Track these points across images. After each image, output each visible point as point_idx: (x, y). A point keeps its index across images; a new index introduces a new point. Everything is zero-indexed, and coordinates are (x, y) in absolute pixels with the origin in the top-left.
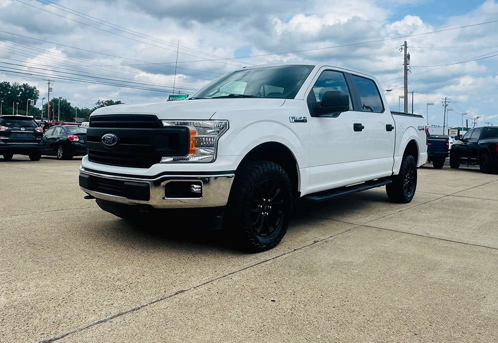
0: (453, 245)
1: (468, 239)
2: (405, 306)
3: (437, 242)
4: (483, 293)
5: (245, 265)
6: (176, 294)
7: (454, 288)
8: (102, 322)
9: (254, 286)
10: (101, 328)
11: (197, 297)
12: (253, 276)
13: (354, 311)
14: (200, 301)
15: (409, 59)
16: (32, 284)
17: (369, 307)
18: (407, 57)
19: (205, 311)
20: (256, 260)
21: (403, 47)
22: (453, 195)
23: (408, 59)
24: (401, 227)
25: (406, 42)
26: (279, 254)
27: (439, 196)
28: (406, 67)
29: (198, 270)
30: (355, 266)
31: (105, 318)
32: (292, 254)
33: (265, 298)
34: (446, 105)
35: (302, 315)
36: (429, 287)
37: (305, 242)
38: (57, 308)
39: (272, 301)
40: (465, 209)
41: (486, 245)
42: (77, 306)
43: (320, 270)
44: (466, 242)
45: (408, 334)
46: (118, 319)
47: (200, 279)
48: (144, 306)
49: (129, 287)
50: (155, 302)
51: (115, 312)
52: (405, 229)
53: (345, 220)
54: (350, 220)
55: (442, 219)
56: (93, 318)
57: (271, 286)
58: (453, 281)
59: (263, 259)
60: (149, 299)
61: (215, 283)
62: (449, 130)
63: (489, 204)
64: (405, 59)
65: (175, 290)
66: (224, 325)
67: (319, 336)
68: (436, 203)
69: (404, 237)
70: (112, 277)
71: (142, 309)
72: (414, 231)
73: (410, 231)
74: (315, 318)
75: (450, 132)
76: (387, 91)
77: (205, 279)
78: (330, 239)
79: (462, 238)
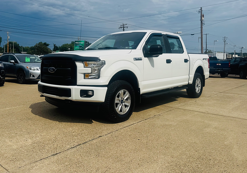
0: (218, 117)
1: (226, 114)
2: (194, 141)
3: (211, 115)
4: (227, 136)
5: (125, 126)
6: (99, 137)
7: (215, 134)
8: (72, 148)
9: (130, 134)
10: (73, 150)
11: (108, 138)
12: (129, 130)
13: (172, 143)
14: (109, 140)
16: (38, 135)
17: (178, 142)
19: (112, 144)
20: (129, 124)
21: (200, 11)
22: (224, 92)
23: (203, 17)
24: (195, 108)
26: (139, 121)
27: (216, 93)
28: (202, 22)
29: (106, 128)
30: (173, 126)
31: (73, 146)
32: (144, 121)
33: (135, 138)
34: (225, 41)
35: (151, 145)
36: (204, 134)
37: (150, 116)
38: (53, 143)
39: (138, 139)
40: (228, 100)
41: (234, 117)
42: (61, 142)
43: (157, 128)
44: (225, 115)
45: (193, 151)
46: (79, 147)
47: (107, 131)
48: (87, 142)
49: (79, 135)
50: (91, 140)
51: (76, 144)
52: (197, 109)
55: (216, 105)
56: (69, 147)
57: (137, 134)
58: (215, 132)
60: (88, 139)
61: (113, 133)
63: (241, 97)
64: (201, 17)
65: (98, 136)
66: (121, 148)
67: (158, 152)
68: (214, 97)
69: (196, 113)
70: (70, 131)
71: (87, 143)
72: (201, 110)
73: (199, 111)
74: (156, 146)
75: (227, 56)
76: (192, 35)
77: (109, 131)
78: (161, 114)
79: (223, 114)
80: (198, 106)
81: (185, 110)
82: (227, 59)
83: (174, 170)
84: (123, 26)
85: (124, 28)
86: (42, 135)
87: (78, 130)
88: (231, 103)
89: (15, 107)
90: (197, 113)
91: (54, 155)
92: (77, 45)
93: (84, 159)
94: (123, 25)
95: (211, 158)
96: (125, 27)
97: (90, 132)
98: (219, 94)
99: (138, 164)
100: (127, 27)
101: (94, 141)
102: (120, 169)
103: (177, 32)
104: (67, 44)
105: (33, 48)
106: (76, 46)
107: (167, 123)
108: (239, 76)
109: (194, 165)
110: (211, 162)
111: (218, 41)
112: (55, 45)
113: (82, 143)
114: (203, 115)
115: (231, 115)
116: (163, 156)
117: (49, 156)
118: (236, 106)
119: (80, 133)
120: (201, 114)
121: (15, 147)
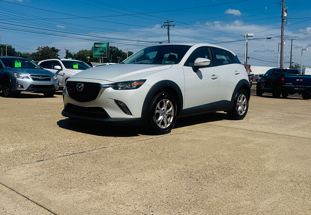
0: (269, 135)
3: (260, 133)
7: (253, 149)
21: (282, 3)
22: (295, 113)
23: (285, 13)
24: (242, 127)
28: (283, 19)
36: (239, 149)
39: (151, 151)
40: (295, 120)
52: (245, 127)
64: (283, 12)
65: (102, 147)
71: (85, 152)
72: (249, 128)
73: (246, 129)
76: (267, 38)
79: (277, 132)
80: (248, 125)
81: (227, 127)
83: (182, 175)
84: (168, 24)
87: (77, 142)
90: (242, 130)
91: (39, 161)
92: (97, 50)
93: (76, 164)
94: (168, 22)
95: (234, 168)
96: (170, 25)
98: (286, 115)
99: (141, 170)
101: (95, 151)
102: (117, 173)
103: (246, 34)
106: (95, 50)
111: (307, 49)
115: (288, 134)
117: (33, 161)
120: (247, 131)
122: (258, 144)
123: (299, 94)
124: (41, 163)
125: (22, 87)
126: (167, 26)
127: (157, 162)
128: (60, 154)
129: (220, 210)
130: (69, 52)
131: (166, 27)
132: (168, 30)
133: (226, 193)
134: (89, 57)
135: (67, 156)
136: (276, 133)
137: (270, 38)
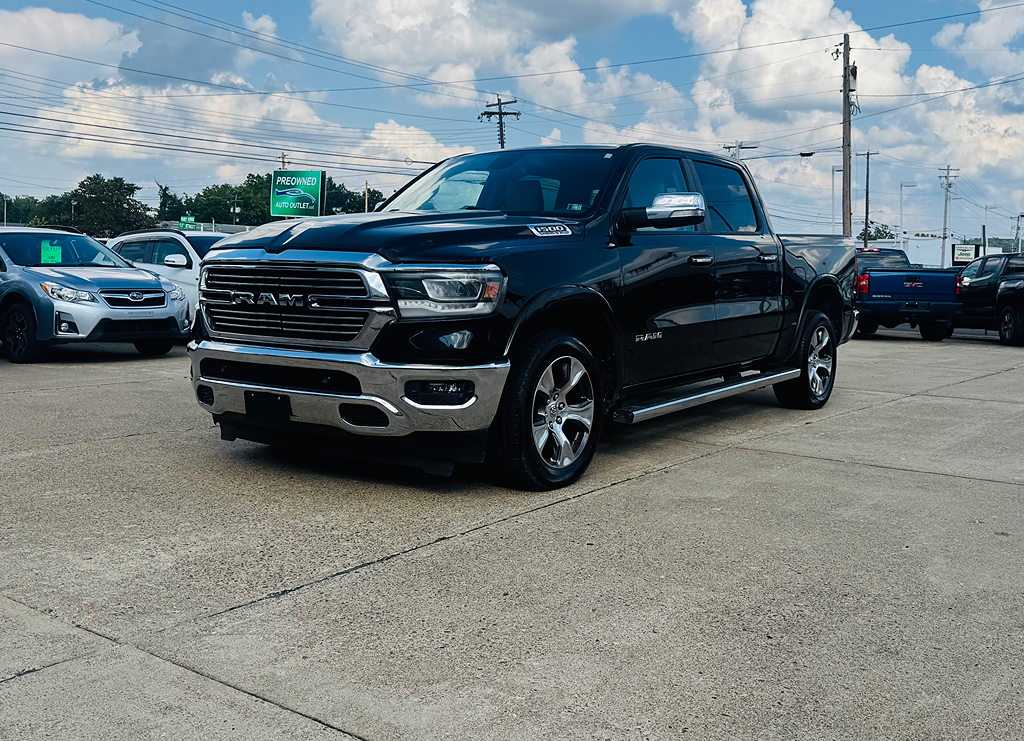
0: (891, 474)
1: (920, 466)
3: (864, 469)
5: (533, 506)
6: (437, 541)
8: (343, 573)
9: (556, 529)
10: (347, 579)
11: (473, 543)
12: (550, 518)
13: (712, 553)
14: (479, 548)
15: (855, 78)
16: (193, 539)
17: (734, 548)
18: (850, 72)
19: (492, 557)
20: (551, 499)
21: (841, 49)
22: (926, 393)
23: (851, 78)
24: (804, 448)
25: (846, 37)
26: (586, 489)
27: (895, 396)
28: (847, 98)
29: (458, 513)
30: (716, 503)
32: (608, 489)
33: (577, 541)
34: (950, 185)
35: (636, 557)
36: (832, 525)
37: (629, 473)
38: (261, 562)
39: (588, 544)
40: (938, 419)
41: (949, 472)
42: (291, 559)
44: (915, 469)
45: (789, 573)
46: (365, 569)
47: (467, 524)
48: (395, 555)
49: (357, 536)
50: (410, 550)
51: (355, 563)
52: (812, 450)
53: (701, 439)
54: (710, 439)
55: (885, 435)
57: (583, 528)
59: (561, 497)
60: (397, 547)
61: (492, 527)
62: (953, 246)
63: (989, 408)
64: (845, 77)
65: (435, 537)
66: (527, 570)
67: (663, 575)
68: (883, 409)
69: (806, 462)
70: (321, 526)
71: (395, 558)
72: (826, 454)
73: (817, 455)
74: (656, 560)
75: (957, 252)
76: (803, 155)
77: (475, 524)
78: (673, 468)
79: (910, 464)
80: (816, 441)
81: (762, 453)
82: (954, 263)
83: (718, 624)
84: (500, 109)
85: (501, 118)
86: (210, 538)
87: (351, 522)
88: (946, 430)
89: (56, 450)
90: (809, 461)
91: (277, 595)
93: (395, 602)
94: (500, 103)
95: (848, 590)
96: (506, 114)
97: (401, 526)
98: (903, 400)
99: (594, 611)
100: (515, 114)
101: (423, 553)
102: (531, 624)
104: (226, 187)
105: (59, 204)
106: (278, 194)
107: (694, 495)
108: (995, 335)
109: (788, 609)
110: (850, 602)
112: (166, 188)
113: (376, 559)
114: (833, 467)
115: (940, 468)
116: (679, 588)
117: (259, 597)
118: (966, 438)
119: (360, 529)
120: (826, 464)
121: (114, 576)
122: (876, 507)
123: (913, 326)
124: (286, 600)
125: (73, 327)
126: (498, 116)
127: (626, 581)
128: (326, 570)
129: (876, 728)
130: (171, 192)
131: (495, 119)
132: (501, 130)
133: (865, 673)
134: (238, 210)
135: (347, 572)
136: (908, 468)
137: (811, 154)
